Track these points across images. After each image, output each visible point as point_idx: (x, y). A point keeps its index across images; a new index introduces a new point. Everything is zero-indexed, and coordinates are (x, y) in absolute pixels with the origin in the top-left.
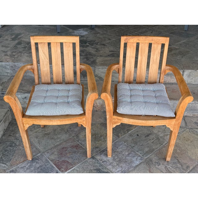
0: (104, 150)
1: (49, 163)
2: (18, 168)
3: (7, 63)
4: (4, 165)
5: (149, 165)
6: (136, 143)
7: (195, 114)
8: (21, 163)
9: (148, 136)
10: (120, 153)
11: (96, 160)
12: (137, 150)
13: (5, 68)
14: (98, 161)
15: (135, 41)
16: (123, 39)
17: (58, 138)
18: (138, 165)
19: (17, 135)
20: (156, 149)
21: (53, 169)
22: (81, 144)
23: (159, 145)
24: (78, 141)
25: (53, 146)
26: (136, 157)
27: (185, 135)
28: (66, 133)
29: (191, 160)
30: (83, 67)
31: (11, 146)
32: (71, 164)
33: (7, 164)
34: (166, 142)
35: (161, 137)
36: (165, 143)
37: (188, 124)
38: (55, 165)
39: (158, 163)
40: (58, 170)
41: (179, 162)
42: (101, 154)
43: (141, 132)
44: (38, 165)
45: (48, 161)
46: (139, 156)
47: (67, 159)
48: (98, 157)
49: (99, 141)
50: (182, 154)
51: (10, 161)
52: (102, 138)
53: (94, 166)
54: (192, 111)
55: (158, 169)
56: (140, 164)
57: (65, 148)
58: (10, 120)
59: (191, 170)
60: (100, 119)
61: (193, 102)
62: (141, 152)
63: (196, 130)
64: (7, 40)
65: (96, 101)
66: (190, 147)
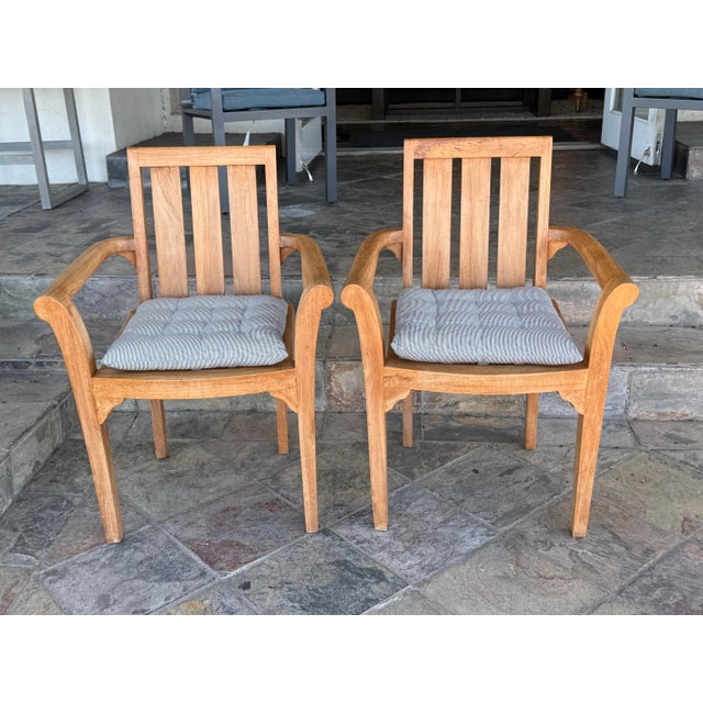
0: (363, 511)
1: (179, 549)
2: (74, 563)
4: (25, 557)
5: (514, 547)
6: (470, 492)
7: (665, 410)
8: (85, 550)
9: (510, 472)
10: (415, 519)
11: (336, 538)
12: (475, 509)
14: (342, 540)
15: (446, 152)
16: (411, 149)
17: (210, 485)
18: (478, 549)
19: (77, 480)
22: (288, 499)
23: (550, 494)
24: (277, 491)
25: (192, 504)
26: (472, 529)
27: (635, 469)
28: (237, 471)
29: (659, 532)
30: (290, 240)
31: (53, 508)
32: (251, 551)
33: (38, 554)
34: (571, 488)
35: (554, 475)
36: (567, 491)
37: (642, 440)
38: (197, 553)
39: (544, 542)
40: (207, 566)
41: (616, 538)
42: (352, 523)
43: (484, 464)
44: (139, 556)
45: (175, 545)
46: (483, 526)
47: (237, 538)
48: (343, 531)
49: (346, 489)
50: (625, 518)
51: (48, 546)
52: (358, 480)
53: (327, 554)
54: (654, 402)
55: (548, 558)
56: (485, 546)
57: (234, 509)
58: (59, 440)
59: (662, 560)
60: (351, 433)
61: (654, 369)
62: (486, 514)
63: (672, 454)
64: (65, 232)
65: (337, 376)
66: (652, 499)
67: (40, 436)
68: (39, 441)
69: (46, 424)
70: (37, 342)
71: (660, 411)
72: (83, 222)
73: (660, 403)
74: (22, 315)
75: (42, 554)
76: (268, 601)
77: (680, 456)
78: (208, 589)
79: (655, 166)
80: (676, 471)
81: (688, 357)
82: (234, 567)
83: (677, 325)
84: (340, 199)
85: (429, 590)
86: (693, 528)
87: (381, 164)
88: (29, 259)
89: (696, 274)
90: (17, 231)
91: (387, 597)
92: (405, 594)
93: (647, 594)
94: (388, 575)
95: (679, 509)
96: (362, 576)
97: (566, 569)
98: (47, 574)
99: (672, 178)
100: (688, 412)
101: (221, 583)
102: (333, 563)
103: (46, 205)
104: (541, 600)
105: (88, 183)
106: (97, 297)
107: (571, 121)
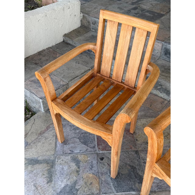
11: (138, 156)
21: (93, 141)
40: (97, 145)
53: (132, 161)
76: (104, 169)
82: (103, 150)
96: (136, 177)
101: (97, 153)
102: (130, 166)
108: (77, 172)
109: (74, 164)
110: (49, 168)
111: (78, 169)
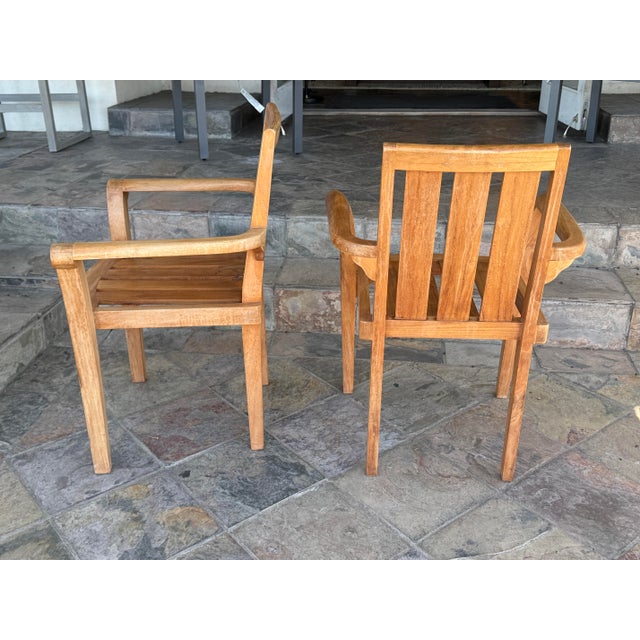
0: (295, 415)
1: (133, 441)
2: (42, 449)
3: (52, 210)
5: (420, 449)
7: (566, 339)
8: (52, 439)
9: (425, 387)
10: (339, 424)
11: (269, 437)
12: (391, 416)
13: (47, 223)
14: (274, 439)
17: (167, 389)
18: (389, 450)
19: (54, 381)
20: (447, 414)
21: (139, 455)
22: (232, 403)
23: (457, 407)
24: (224, 396)
25: (149, 405)
26: (386, 433)
27: (534, 388)
28: (193, 378)
29: (547, 441)
31: (31, 403)
32: (194, 445)
33: (12, 441)
34: (476, 402)
35: (463, 391)
36: (472, 404)
37: (543, 364)
38: (148, 445)
39: (447, 447)
40: (155, 457)
42: (285, 425)
43: (404, 379)
45: (130, 437)
46: (396, 431)
47: (184, 434)
48: (275, 432)
49: (283, 397)
51: (21, 435)
52: (294, 389)
54: (557, 332)
55: (447, 459)
56: (396, 447)
57: (185, 410)
58: (42, 346)
59: (546, 465)
60: (294, 350)
61: (557, 303)
62: (400, 421)
63: (567, 377)
64: (64, 171)
65: (284, 301)
66: (544, 413)
67: (24, 342)
68: (23, 346)
69: (31, 331)
70: (29, 263)
71: (562, 339)
72: (80, 163)
73: (562, 332)
74: (20, 239)
75: (16, 441)
76: (203, 487)
77: (574, 378)
78: (153, 476)
79: (582, 131)
80: (569, 391)
81: (588, 293)
82: (178, 458)
83: (583, 266)
84: (305, 151)
85: (343, 483)
86: (577, 439)
87: (347, 123)
88: (29, 192)
89: (601, 223)
90: (24, 169)
91: (304, 487)
92: (321, 486)
93: (530, 494)
94: (309, 469)
95: (567, 423)
96: (287, 470)
97: (462, 469)
98: (18, 458)
99: (595, 141)
100: (586, 341)
101: (165, 471)
102: (263, 458)
103: (53, 148)
104: (437, 494)
105: (91, 131)
106: (84, 226)
107: (518, 92)
108: (136, 520)
109: (117, 512)
110: (47, 546)
111: (134, 515)
